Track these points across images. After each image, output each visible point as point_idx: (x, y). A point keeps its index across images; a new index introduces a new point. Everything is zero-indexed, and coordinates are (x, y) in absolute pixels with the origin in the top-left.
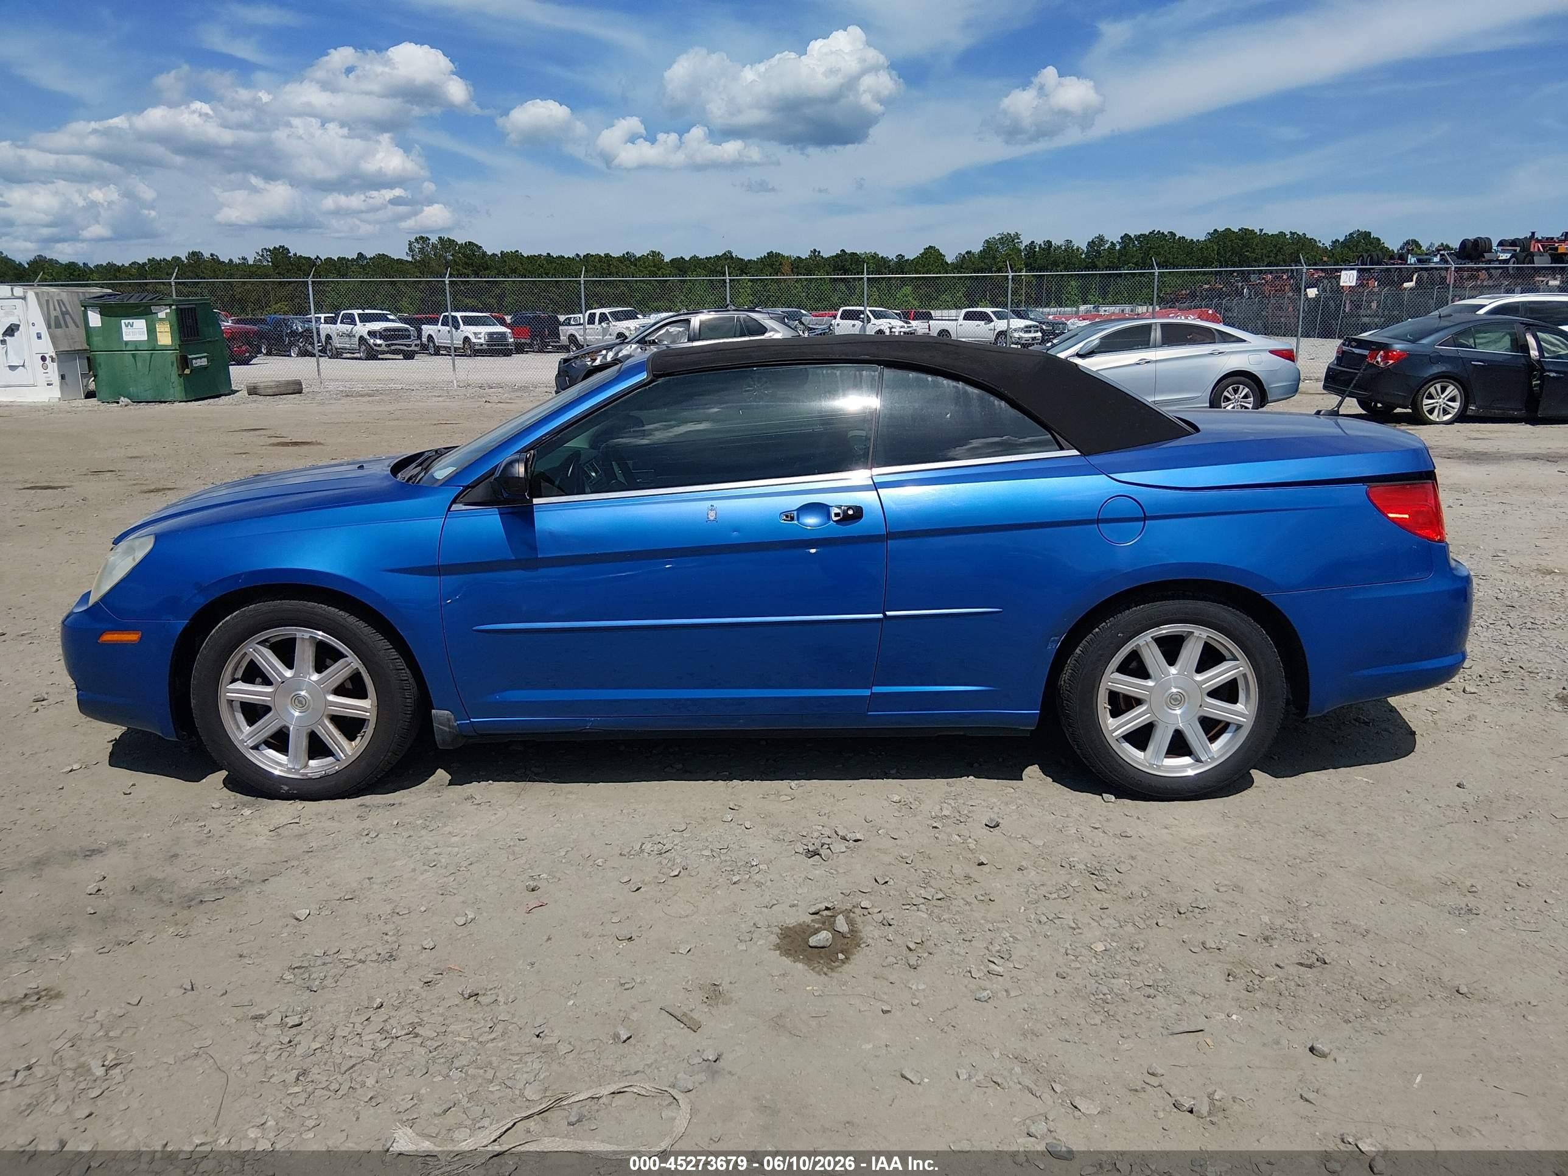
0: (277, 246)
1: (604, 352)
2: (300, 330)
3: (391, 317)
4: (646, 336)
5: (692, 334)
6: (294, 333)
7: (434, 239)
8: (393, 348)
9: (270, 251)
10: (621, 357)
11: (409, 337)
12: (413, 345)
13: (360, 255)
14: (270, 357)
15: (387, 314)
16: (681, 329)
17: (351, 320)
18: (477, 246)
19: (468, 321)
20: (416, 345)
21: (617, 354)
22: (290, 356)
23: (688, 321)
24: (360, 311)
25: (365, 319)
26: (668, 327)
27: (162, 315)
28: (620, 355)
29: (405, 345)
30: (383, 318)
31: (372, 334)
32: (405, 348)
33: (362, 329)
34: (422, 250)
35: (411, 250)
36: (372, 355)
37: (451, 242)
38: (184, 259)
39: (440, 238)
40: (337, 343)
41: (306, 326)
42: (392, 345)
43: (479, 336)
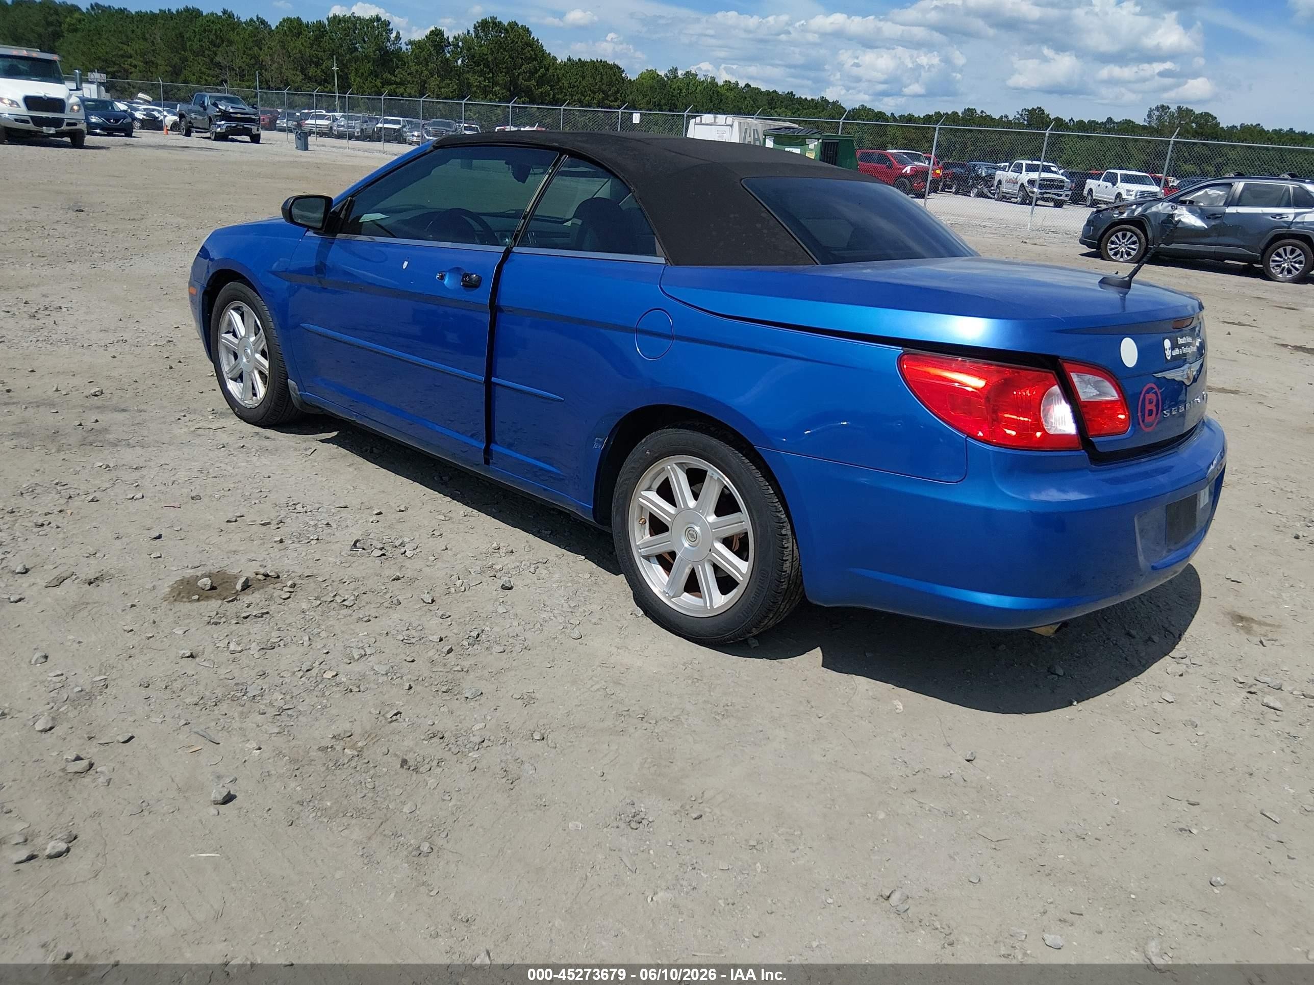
0: (1035, 108)
1: (1134, 207)
2: (984, 174)
3: (1053, 169)
4: (1182, 195)
5: (1230, 199)
6: (979, 177)
7: (1173, 108)
8: (1045, 196)
9: (1028, 110)
10: (1149, 213)
11: (1062, 187)
12: (1064, 195)
13: (1110, 120)
14: (957, 196)
15: (1050, 166)
16: (1221, 193)
17: (1018, 169)
18: (1211, 116)
19: (1127, 179)
20: (1067, 196)
21: (1146, 210)
22: (970, 196)
23: (1230, 185)
24: (1029, 162)
25: (1030, 168)
26: (1207, 190)
27: (811, 146)
28: (1149, 211)
29: (1055, 194)
30: (1047, 169)
31: (1032, 182)
32: (1056, 197)
33: (1025, 177)
34: (1159, 118)
35: (1149, 116)
36: (1027, 200)
37: (1189, 112)
38: (960, 114)
39: (1179, 108)
40: (1004, 188)
41: (989, 172)
42: (1047, 193)
43: (1131, 193)
